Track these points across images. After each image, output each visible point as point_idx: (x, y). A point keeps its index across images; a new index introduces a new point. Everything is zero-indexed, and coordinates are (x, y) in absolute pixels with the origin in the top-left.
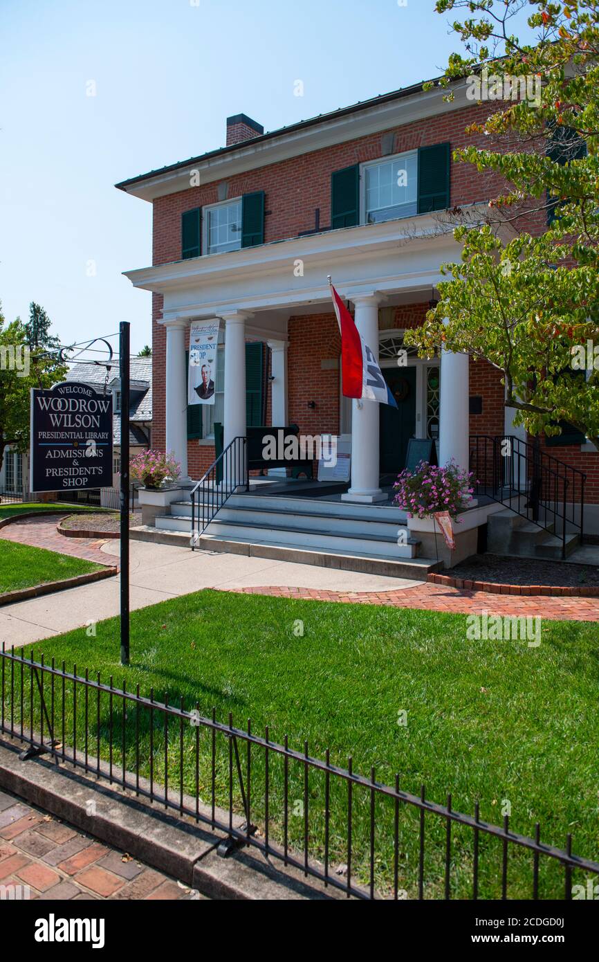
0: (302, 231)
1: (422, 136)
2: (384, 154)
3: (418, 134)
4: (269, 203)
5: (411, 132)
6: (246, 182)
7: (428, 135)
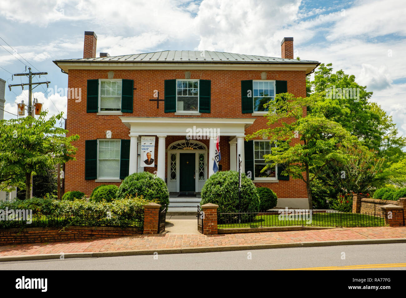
0: (151, 99)
1: (201, 75)
2: (187, 78)
3: (199, 75)
4: (135, 85)
5: (197, 73)
6: (123, 74)
7: (203, 76)
